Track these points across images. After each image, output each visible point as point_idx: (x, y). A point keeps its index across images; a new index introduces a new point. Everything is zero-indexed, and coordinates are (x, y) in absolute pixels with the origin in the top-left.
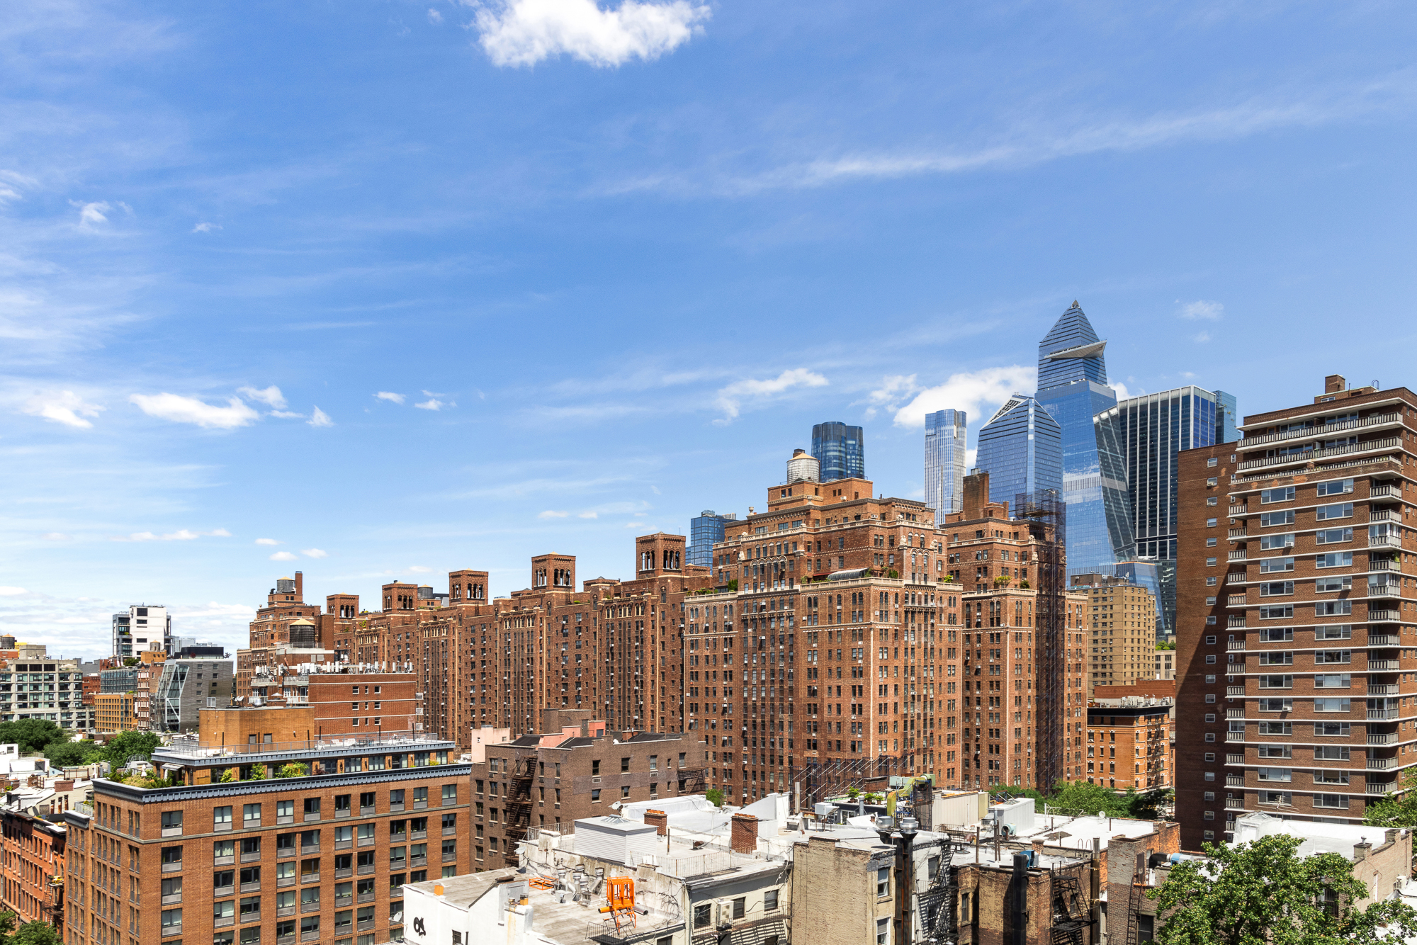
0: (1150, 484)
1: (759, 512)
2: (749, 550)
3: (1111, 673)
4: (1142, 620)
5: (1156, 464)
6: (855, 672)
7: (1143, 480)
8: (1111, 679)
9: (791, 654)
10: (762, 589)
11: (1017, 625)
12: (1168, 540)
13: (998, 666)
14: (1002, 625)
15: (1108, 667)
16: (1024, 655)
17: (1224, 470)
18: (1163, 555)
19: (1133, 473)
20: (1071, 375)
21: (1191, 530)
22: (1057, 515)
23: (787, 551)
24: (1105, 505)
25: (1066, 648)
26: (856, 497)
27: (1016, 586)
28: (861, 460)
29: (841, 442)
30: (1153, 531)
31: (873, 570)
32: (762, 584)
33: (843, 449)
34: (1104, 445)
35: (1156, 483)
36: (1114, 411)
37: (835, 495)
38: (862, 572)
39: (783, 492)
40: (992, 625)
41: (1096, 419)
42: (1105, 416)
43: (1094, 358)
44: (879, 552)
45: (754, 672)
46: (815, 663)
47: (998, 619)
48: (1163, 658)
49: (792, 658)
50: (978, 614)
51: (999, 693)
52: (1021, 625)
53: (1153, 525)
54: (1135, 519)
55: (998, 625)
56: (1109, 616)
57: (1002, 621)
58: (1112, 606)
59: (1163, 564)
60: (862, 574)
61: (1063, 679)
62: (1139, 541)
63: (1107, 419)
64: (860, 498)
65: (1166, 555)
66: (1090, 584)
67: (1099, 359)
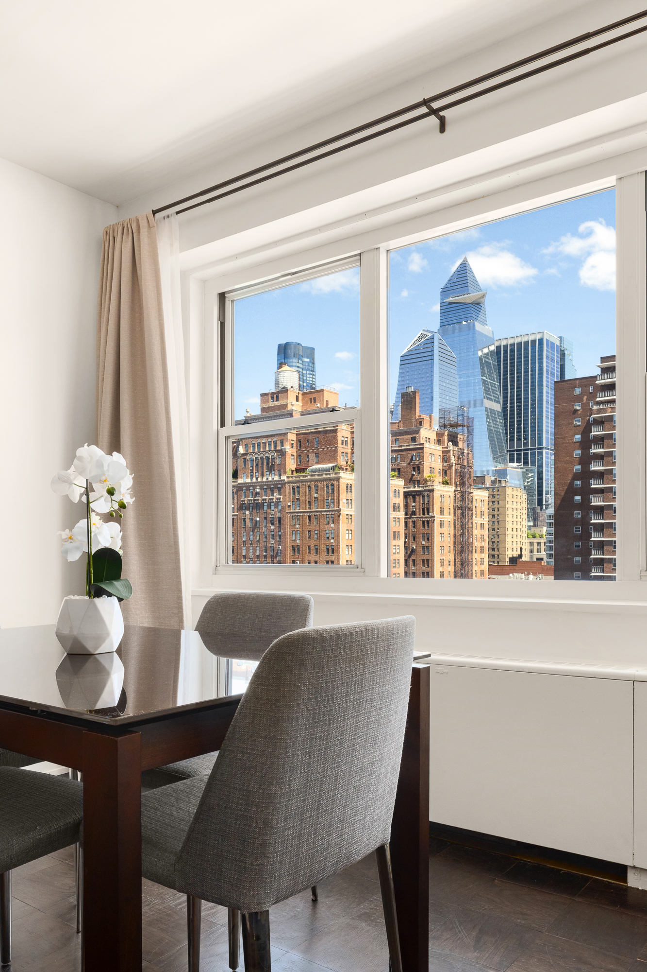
0: (517, 406)
1: (253, 414)
2: (246, 445)
3: (498, 555)
4: (519, 514)
5: (521, 391)
6: (328, 550)
7: (512, 403)
8: (498, 560)
9: (280, 533)
10: (257, 479)
11: (441, 514)
12: (529, 452)
13: (428, 548)
14: (430, 514)
15: (496, 550)
16: (446, 538)
17: (585, 398)
18: (526, 463)
19: (505, 397)
20: (463, 317)
21: (564, 443)
22: (468, 427)
23: (275, 447)
24: (487, 422)
25: (474, 534)
26: (327, 404)
27: (439, 482)
28: (313, 375)
29: (299, 359)
30: (519, 445)
31: (341, 466)
32: (257, 474)
33: (300, 365)
34: (485, 374)
35: (521, 406)
36: (492, 348)
37: (311, 402)
38: (333, 467)
39: (272, 398)
40: (424, 514)
41: (480, 353)
42: (486, 351)
43: (478, 304)
44: (345, 451)
45: (251, 548)
46: (298, 541)
47: (428, 510)
48: (535, 544)
49: (280, 537)
50: (413, 504)
51: (429, 569)
52: (443, 515)
53: (519, 439)
54: (507, 433)
55: (428, 514)
56: (496, 510)
57: (431, 511)
58: (498, 502)
59: (527, 470)
60: (333, 468)
61: (472, 559)
62: (510, 451)
63: (488, 353)
64: (329, 406)
65: (528, 463)
66: (483, 484)
67: (481, 305)
